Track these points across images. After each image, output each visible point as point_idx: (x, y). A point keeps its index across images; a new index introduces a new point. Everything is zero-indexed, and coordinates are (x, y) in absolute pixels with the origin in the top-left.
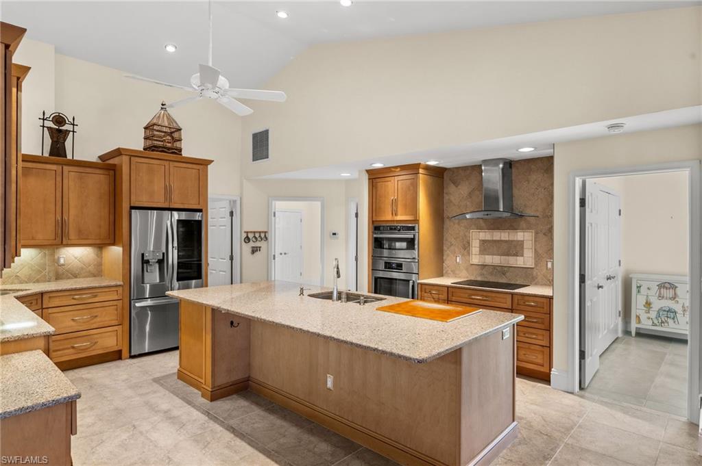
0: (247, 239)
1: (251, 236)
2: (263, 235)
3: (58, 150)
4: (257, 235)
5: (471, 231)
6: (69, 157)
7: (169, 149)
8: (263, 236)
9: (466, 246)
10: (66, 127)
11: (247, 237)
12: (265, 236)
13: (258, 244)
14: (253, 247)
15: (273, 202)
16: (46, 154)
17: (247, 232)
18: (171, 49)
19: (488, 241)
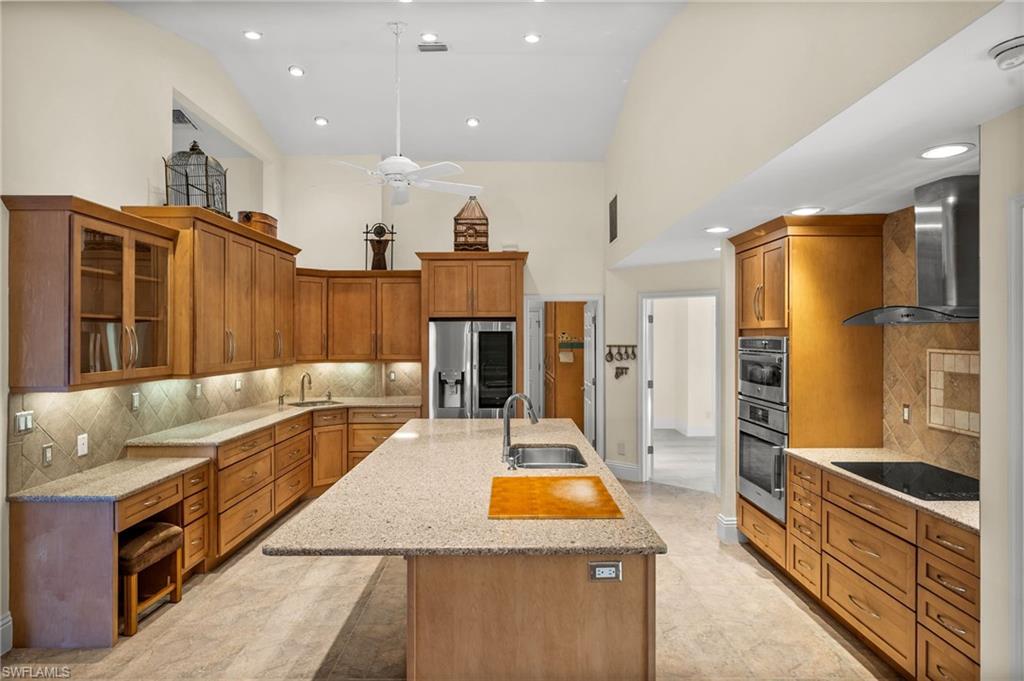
0: (610, 357)
1: (615, 351)
2: (630, 350)
3: (379, 262)
4: (623, 350)
5: (929, 350)
6: (389, 269)
7: (471, 245)
8: (630, 352)
9: (921, 385)
10: (387, 237)
11: (610, 353)
12: (633, 352)
13: (623, 364)
14: (617, 368)
15: (644, 300)
16: (369, 268)
17: (610, 346)
18: (473, 123)
19: (960, 375)
